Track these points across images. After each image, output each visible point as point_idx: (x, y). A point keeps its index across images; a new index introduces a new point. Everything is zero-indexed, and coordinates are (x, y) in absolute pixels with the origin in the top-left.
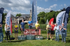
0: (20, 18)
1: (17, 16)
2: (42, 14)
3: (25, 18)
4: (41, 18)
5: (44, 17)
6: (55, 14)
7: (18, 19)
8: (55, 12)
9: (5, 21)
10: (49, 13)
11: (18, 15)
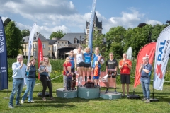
0: (61, 44)
1: (53, 39)
2: (117, 32)
3: (72, 42)
4: (114, 44)
5: (121, 40)
6: (150, 34)
7: (55, 45)
8: (152, 28)
9: (24, 50)
10: (134, 31)
11: (54, 35)
